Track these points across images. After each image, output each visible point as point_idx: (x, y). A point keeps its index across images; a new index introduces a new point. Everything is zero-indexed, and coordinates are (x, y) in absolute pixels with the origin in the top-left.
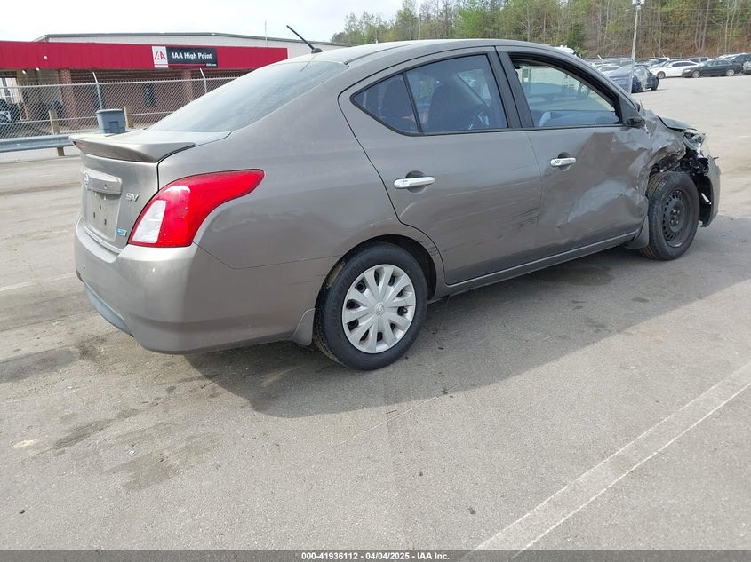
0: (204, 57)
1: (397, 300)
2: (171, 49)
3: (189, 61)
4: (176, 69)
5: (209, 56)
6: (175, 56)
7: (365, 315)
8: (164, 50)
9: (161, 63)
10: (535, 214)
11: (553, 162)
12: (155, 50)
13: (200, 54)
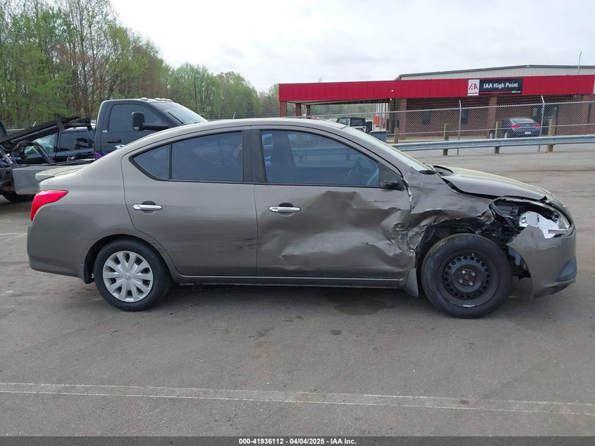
0: (510, 86)
1: (140, 274)
2: (483, 81)
3: (497, 89)
4: (484, 97)
5: (516, 85)
6: (486, 86)
7: (120, 277)
8: (477, 82)
9: (473, 91)
10: (254, 242)
11: (271, 208)
12: (470, 82)
13: (507, 84)
